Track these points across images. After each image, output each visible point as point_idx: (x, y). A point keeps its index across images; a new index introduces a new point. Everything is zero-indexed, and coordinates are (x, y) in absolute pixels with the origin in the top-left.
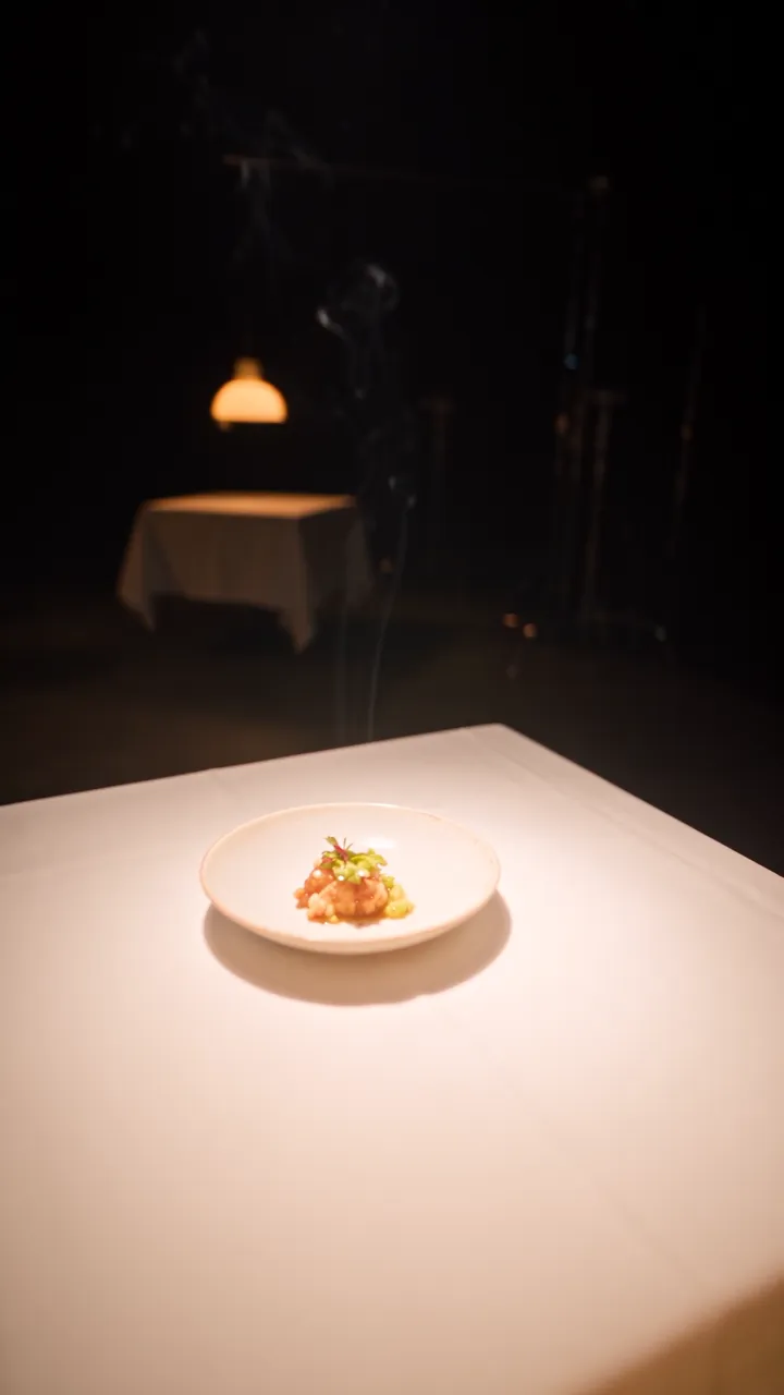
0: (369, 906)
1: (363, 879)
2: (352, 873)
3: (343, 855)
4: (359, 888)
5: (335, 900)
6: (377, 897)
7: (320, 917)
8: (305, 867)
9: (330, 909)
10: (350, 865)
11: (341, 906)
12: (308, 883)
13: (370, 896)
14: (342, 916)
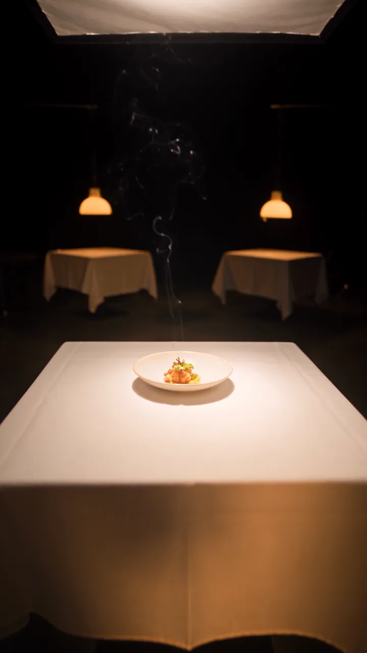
0: (183, 380)
1: (181, 370)
2: (178, 368)
3: (179, 363)
4: (180, 373)
5: (173, 377)
6: (186, 377)
7: (168, 381)
8: (169, 366)
9: (171, 379)
10: (180, 366)
11: (174, 378)
12: (168, 371)
13: (183, 376)
14: (174, 382)
